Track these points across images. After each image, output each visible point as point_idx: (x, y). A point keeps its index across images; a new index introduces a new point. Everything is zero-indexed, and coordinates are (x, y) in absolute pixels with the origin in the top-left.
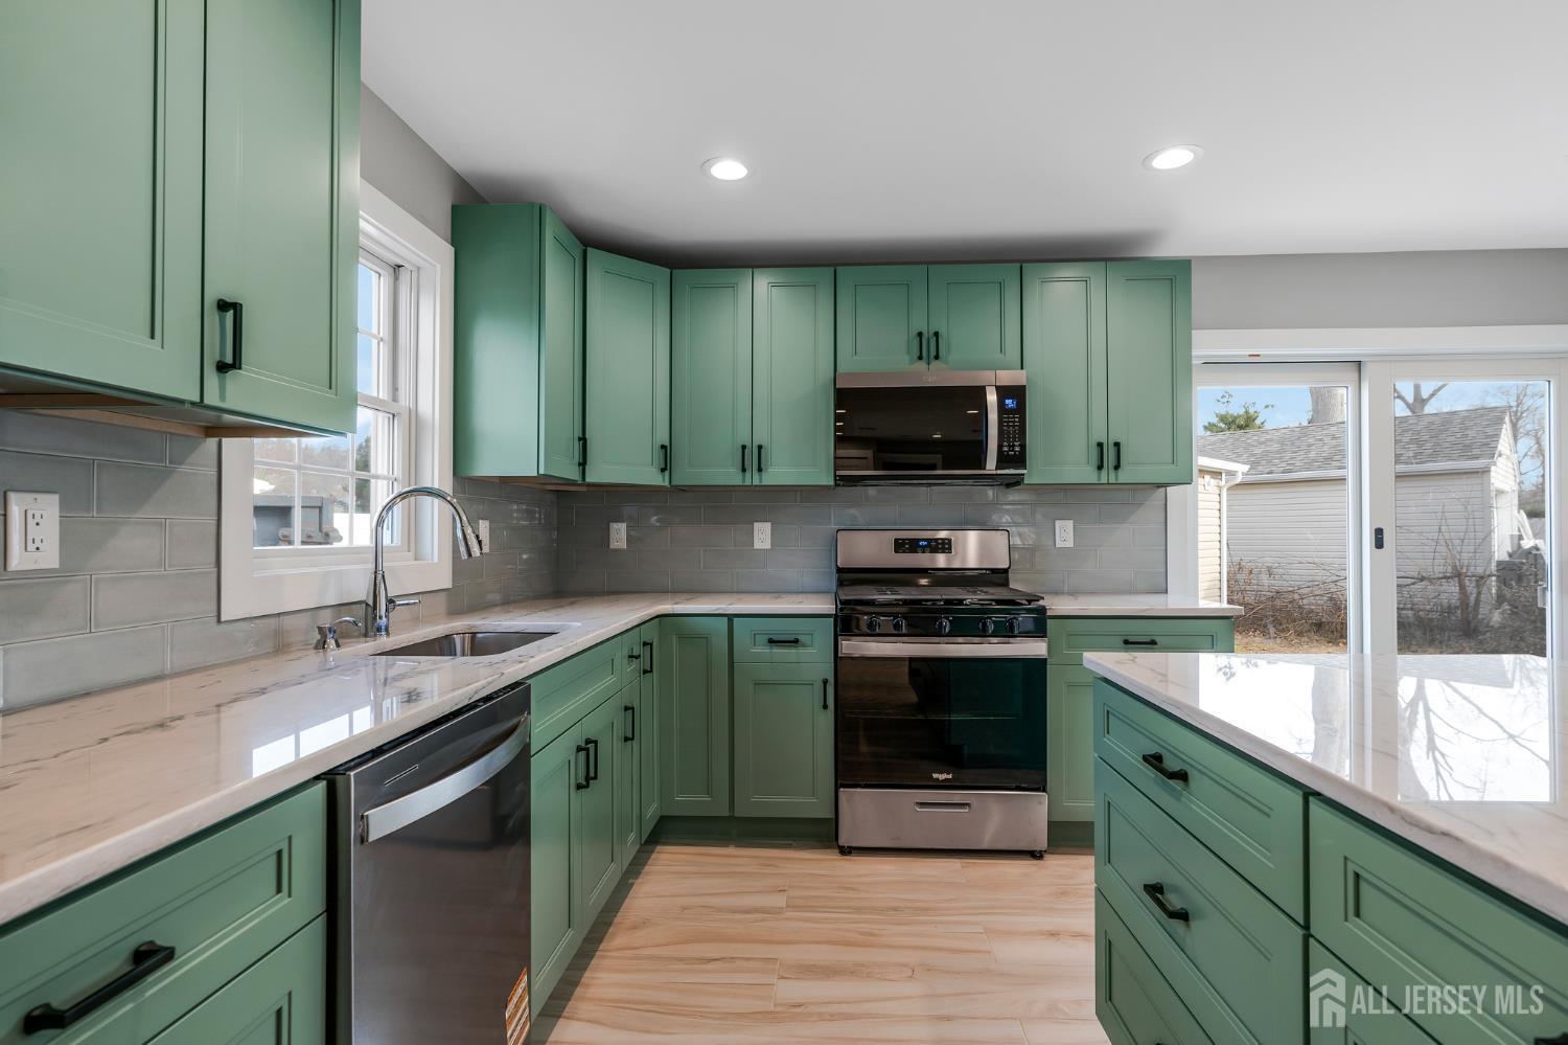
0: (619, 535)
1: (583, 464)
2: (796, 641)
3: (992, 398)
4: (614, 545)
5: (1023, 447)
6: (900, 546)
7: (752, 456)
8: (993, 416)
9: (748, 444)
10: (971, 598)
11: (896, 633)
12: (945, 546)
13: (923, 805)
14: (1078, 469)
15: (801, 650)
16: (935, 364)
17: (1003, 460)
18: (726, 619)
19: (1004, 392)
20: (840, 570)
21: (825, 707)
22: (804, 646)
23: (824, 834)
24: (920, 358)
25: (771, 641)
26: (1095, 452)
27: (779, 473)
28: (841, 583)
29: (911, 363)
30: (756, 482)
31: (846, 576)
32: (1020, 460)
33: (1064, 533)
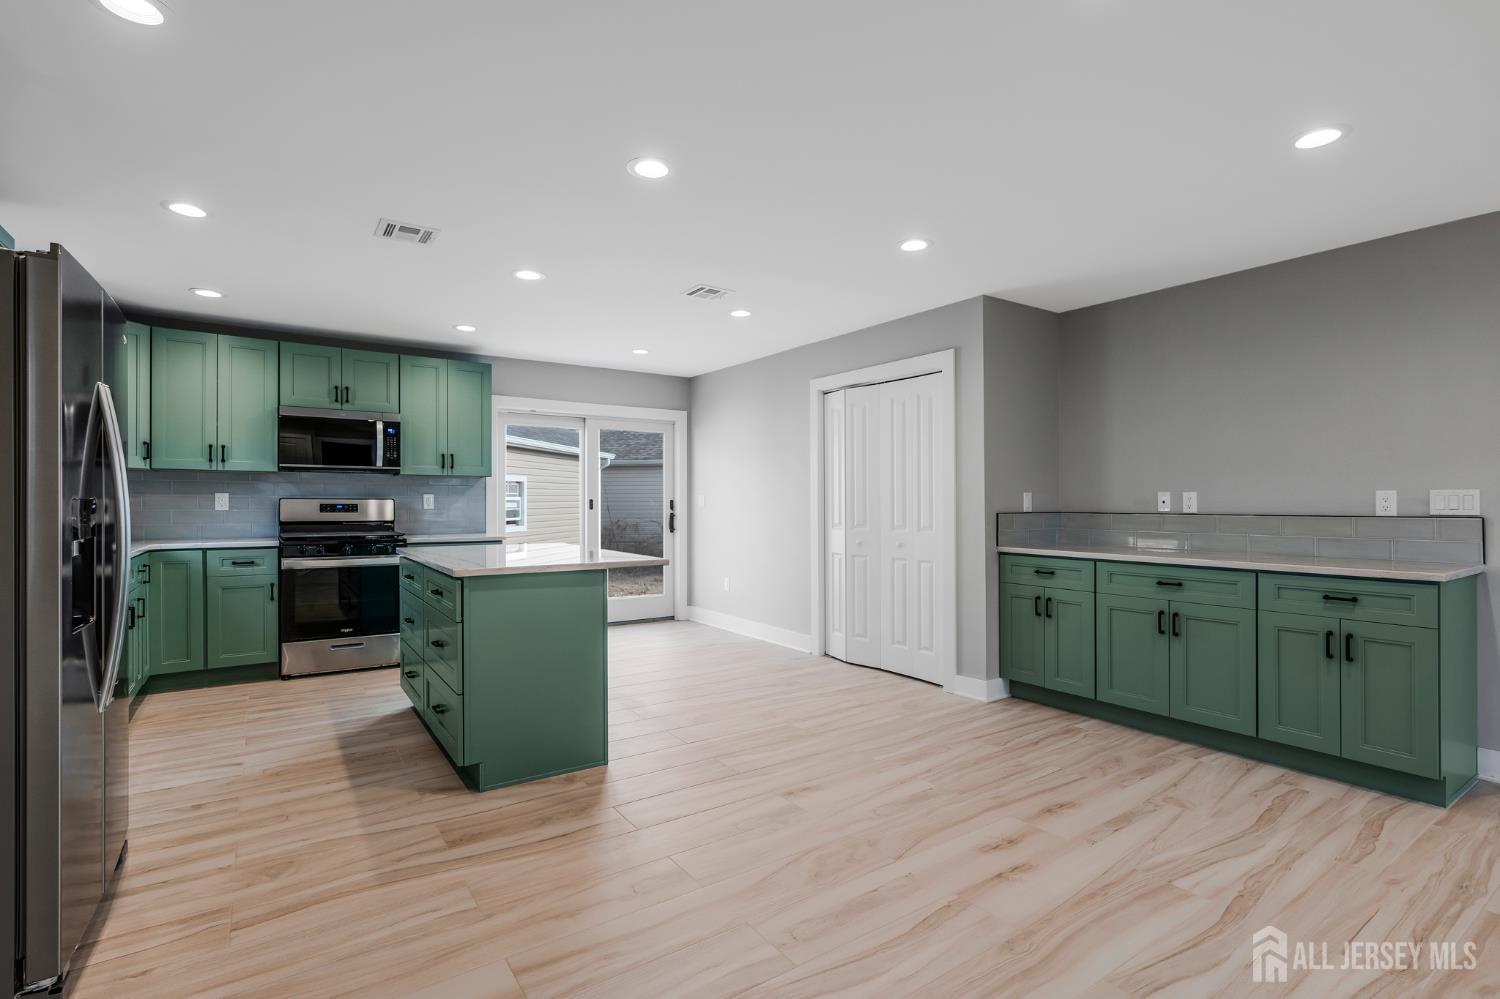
2: (252, 563)
3: (380, 426)
5: (399, 455)
6: (323, 508)
7: (217, 452)
8: (380, 437)
9: (214, 444)
10: (370, 536)
11: (318, 555)
12: (353, 508)
13: (334, 647)
14: (432, 468)
15: (256, 568)
16: (345, 406)
17: (386, 462)
18: (201, 552)
19: (387, 425)
20: (281, 524)
21: (272, 599)
22: (258, 565)
23: (272, 671)
24: (337, 401)
25: (234, 563)
26: (440, 459)
27: (238, 462)
28: (282, 530)
29: (331, 403)
30: (220, 468)
31: (285, 527)
32: (397, 462)
33: (429, 501)
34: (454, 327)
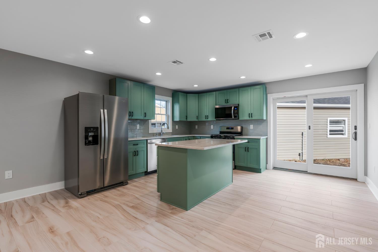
0: (197, 127)
1: (187, 119)
3: (233, 108)
4: (196, 128)
6: (227, 128)
7: (207, 117)
8: (233, 111)
16: (228, 104)
17: (235, 117)
20: (220, 132)
26: (249, 115)
27: (210, 119)
30: (207, 120)
32: (238, 116)
33: (252, 127)
34: (240, 77)
